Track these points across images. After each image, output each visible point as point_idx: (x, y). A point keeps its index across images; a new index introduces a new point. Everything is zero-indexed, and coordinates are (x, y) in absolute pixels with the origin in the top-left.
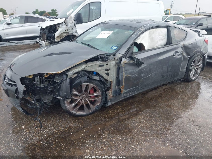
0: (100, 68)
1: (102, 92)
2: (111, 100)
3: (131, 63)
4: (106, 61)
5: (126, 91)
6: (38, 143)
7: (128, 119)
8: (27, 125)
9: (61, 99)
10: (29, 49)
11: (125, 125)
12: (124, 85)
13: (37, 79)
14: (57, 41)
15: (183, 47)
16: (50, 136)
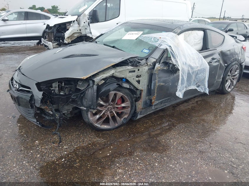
0: (131, 74)
1: (132, 103)
2: (141, 112)
3: (165, 70)
4: (137, 66)
5: (157, 102)
6: (59, 162)
7: (161, 134)
8: (41, 140)
9: (84, 110)
10: (30, 52)
11: (159, 141)
12: (156, 95)
13: (55, 85)
14: (67, 43)
15: (220, 53)
16: (71, 153)
